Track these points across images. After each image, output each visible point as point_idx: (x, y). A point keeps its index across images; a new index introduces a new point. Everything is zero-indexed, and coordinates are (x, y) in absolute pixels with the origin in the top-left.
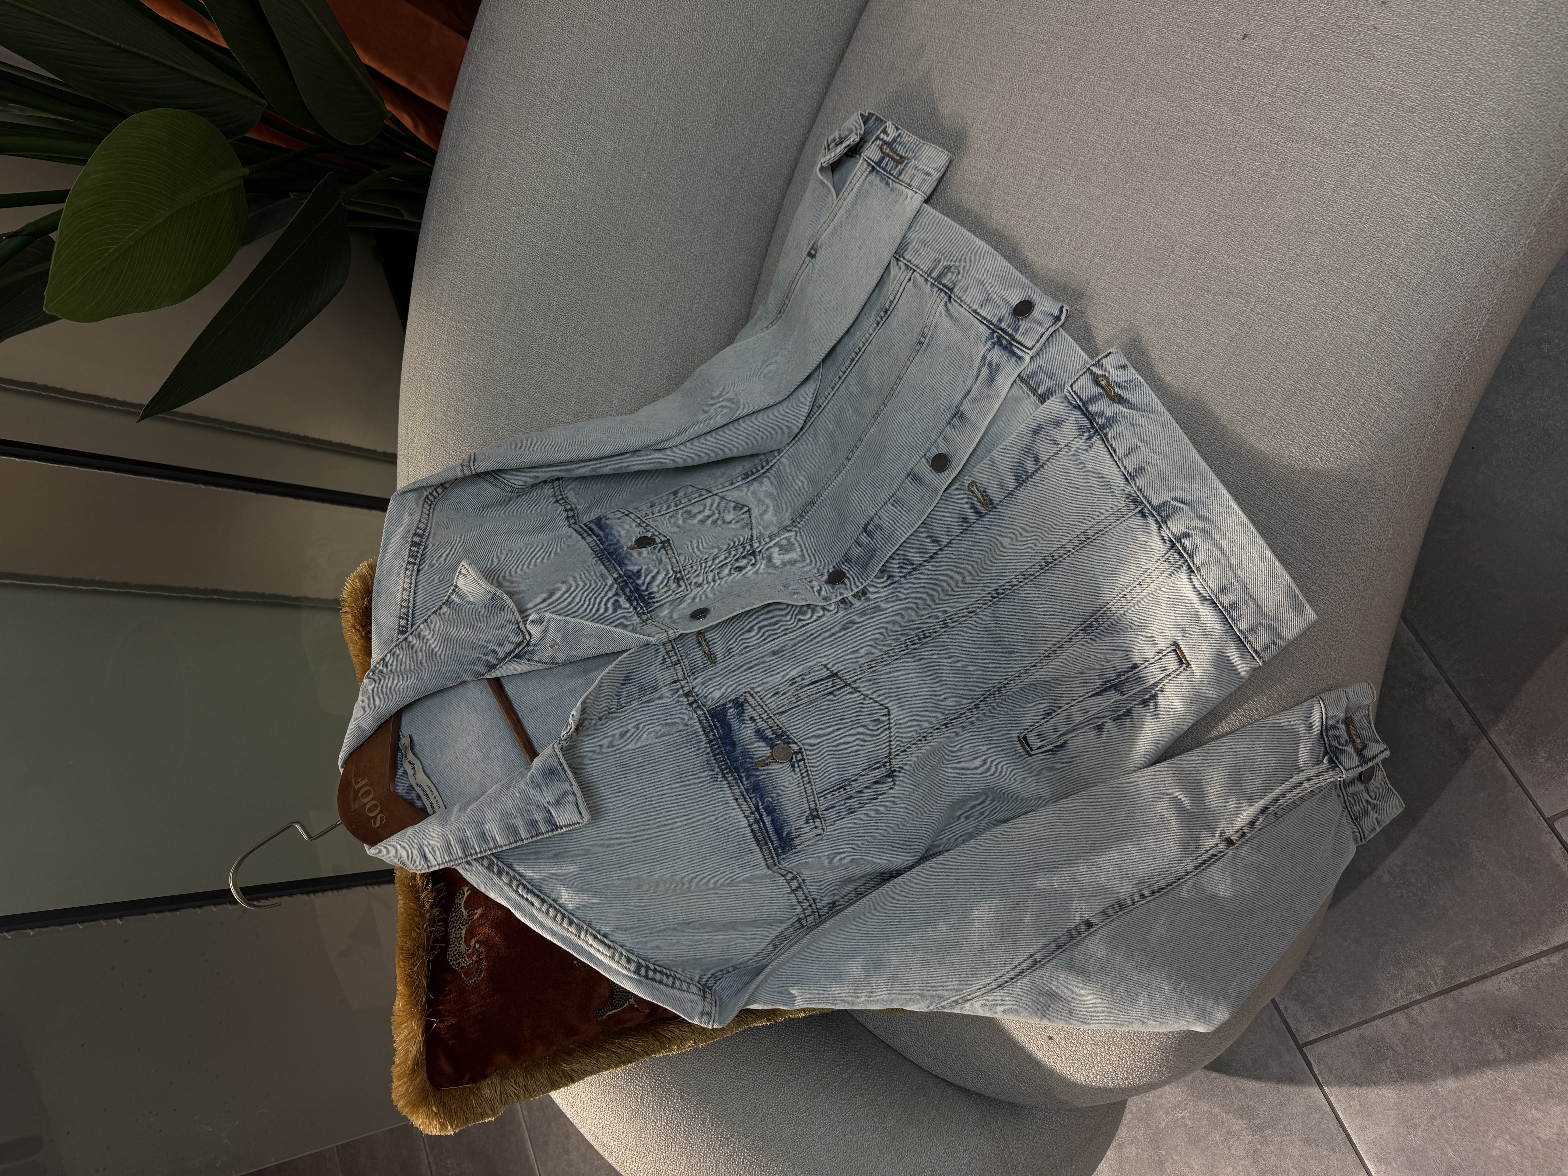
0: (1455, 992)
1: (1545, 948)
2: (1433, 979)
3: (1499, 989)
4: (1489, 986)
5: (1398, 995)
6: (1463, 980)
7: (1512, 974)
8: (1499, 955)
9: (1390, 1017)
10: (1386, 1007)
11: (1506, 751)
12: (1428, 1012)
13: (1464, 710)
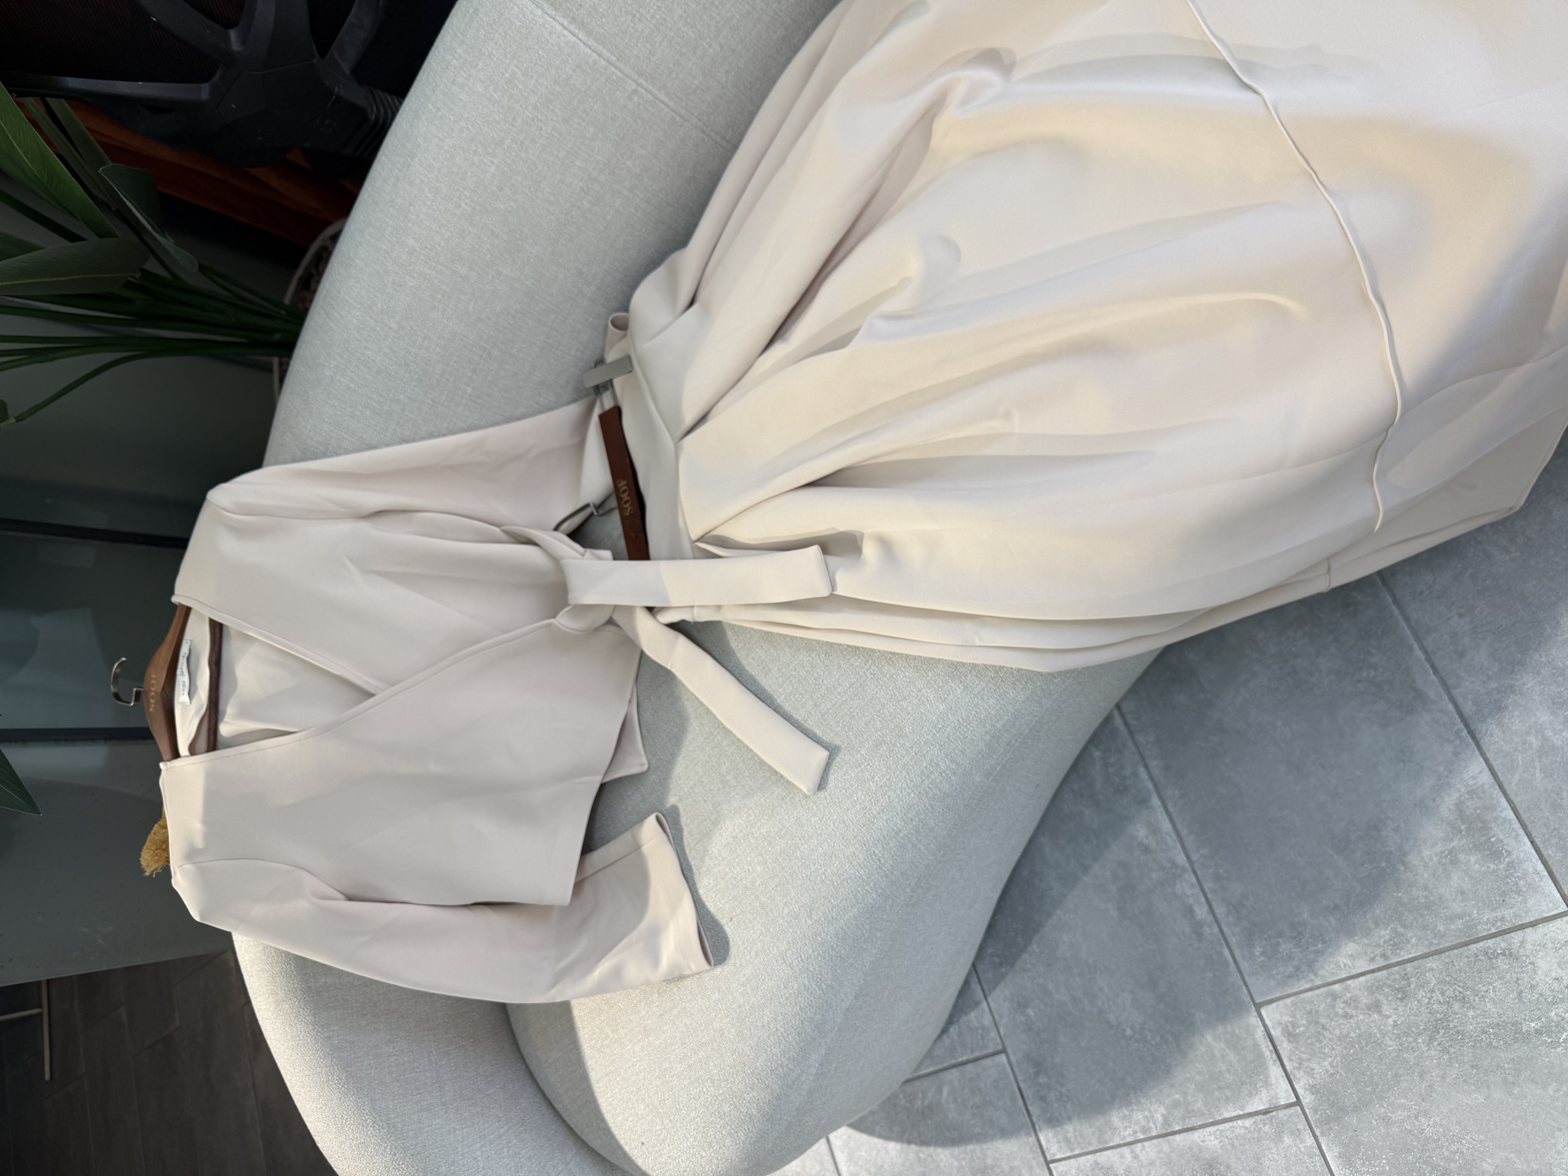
0: (1171, 1138)
1: (1241, 1113)
2: (1154, 1123)
3: (1203, 1141)
4: (1196, 1136)
5: (1127, 1133)
6: (1177, 1129)
7: (1215, 1130)
8: (1207, 1113)
9: (1119, 1149)
10: (1117, 1141)
11: (1233, 940)
12: (1149, 1151)
13: (1203, 900)
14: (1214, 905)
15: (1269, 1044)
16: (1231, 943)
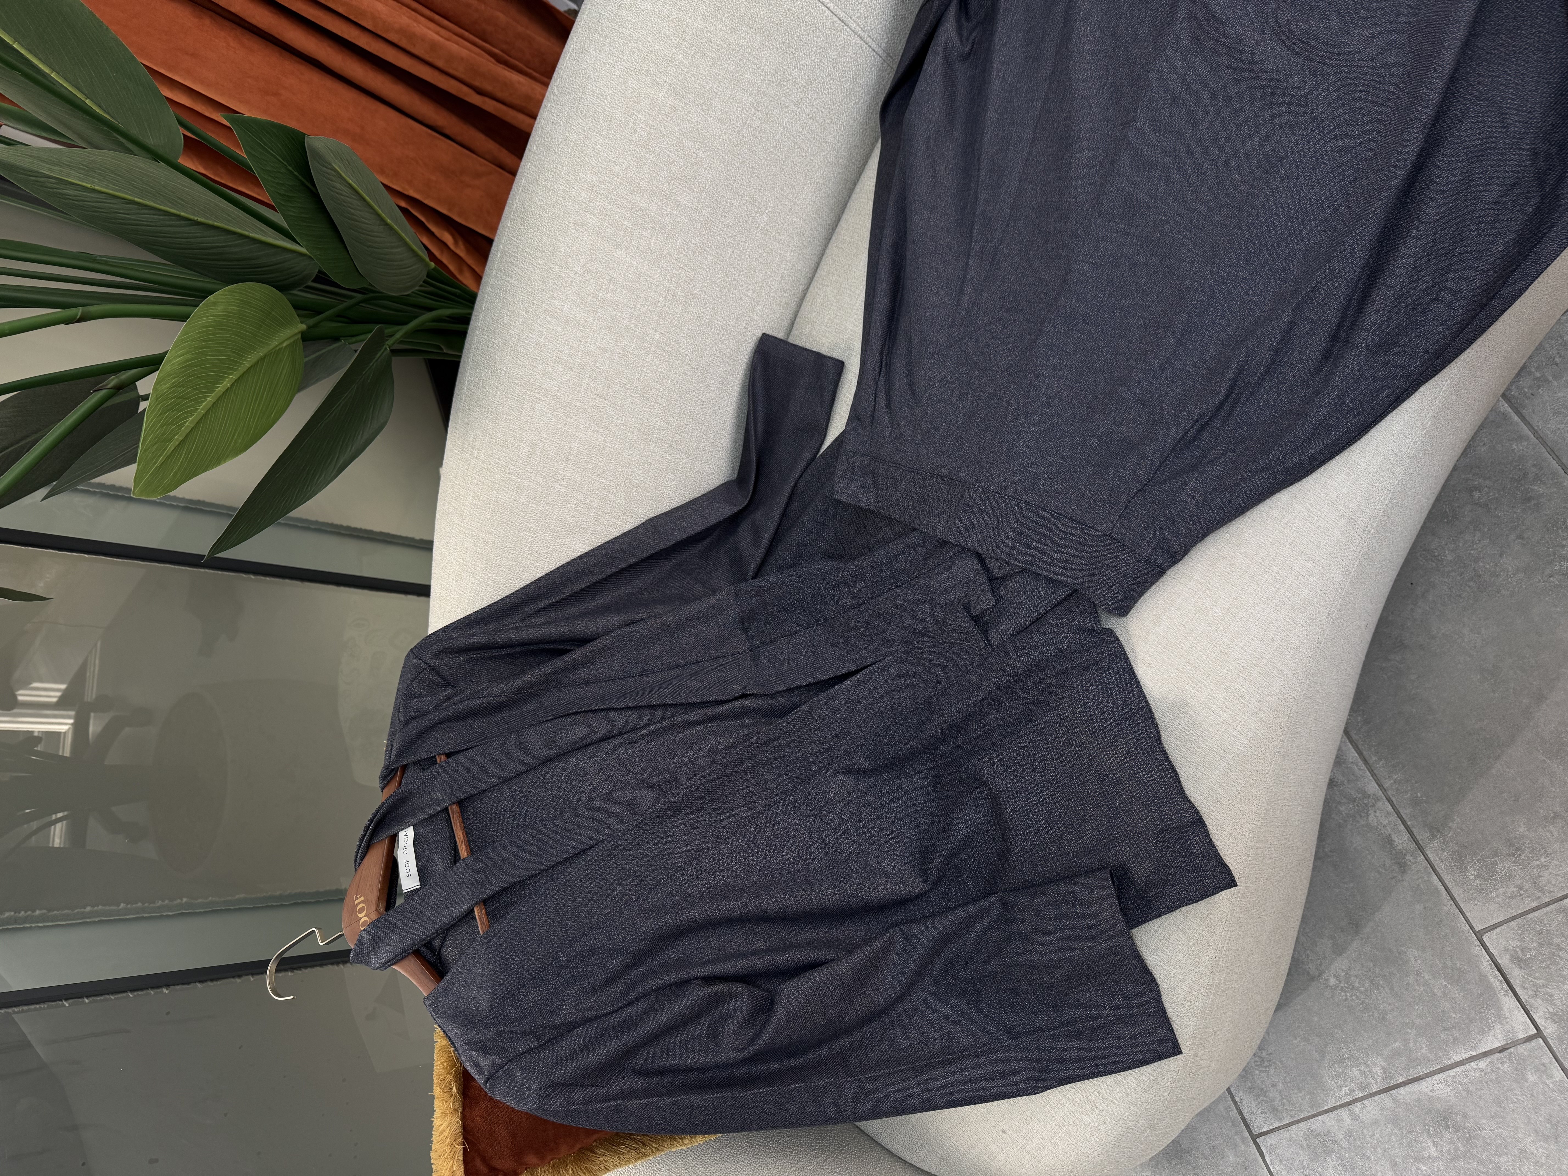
0: (1393, 1092)
2: (1373, 1078)
3: (1433, 1091)
4: (1424, 1086)
5: (1343, 1093)
6: (1400, 1081)
7: (1444, 1076)
8: (1433, 1058)
9: (1335, 1112)
10: (1332, 1103)
11: (1441, 867)
12: (1370, 1110)
13: (1402, 827)
14: (1415, 831)
15: (1498, 973)
16: (1439, 870)
